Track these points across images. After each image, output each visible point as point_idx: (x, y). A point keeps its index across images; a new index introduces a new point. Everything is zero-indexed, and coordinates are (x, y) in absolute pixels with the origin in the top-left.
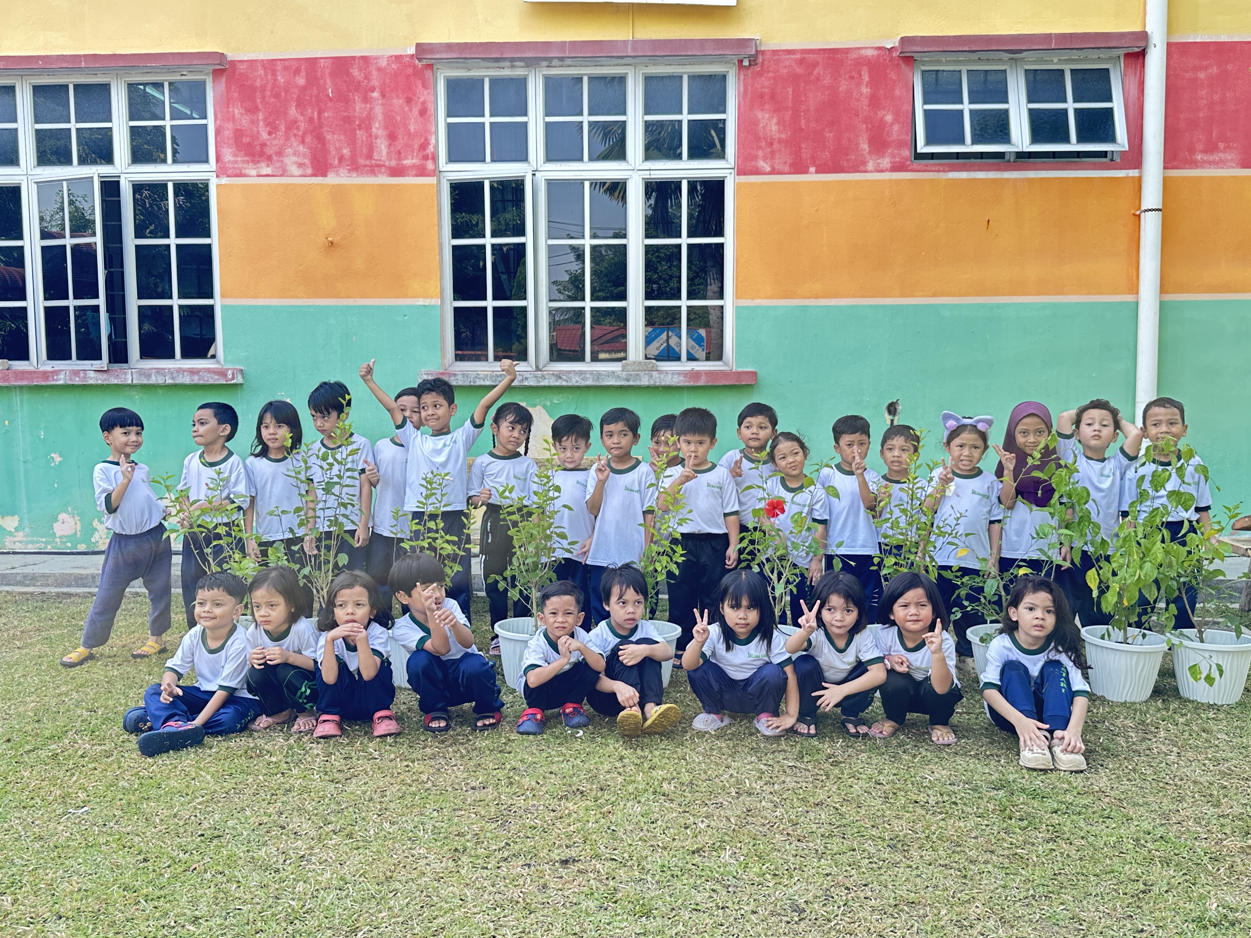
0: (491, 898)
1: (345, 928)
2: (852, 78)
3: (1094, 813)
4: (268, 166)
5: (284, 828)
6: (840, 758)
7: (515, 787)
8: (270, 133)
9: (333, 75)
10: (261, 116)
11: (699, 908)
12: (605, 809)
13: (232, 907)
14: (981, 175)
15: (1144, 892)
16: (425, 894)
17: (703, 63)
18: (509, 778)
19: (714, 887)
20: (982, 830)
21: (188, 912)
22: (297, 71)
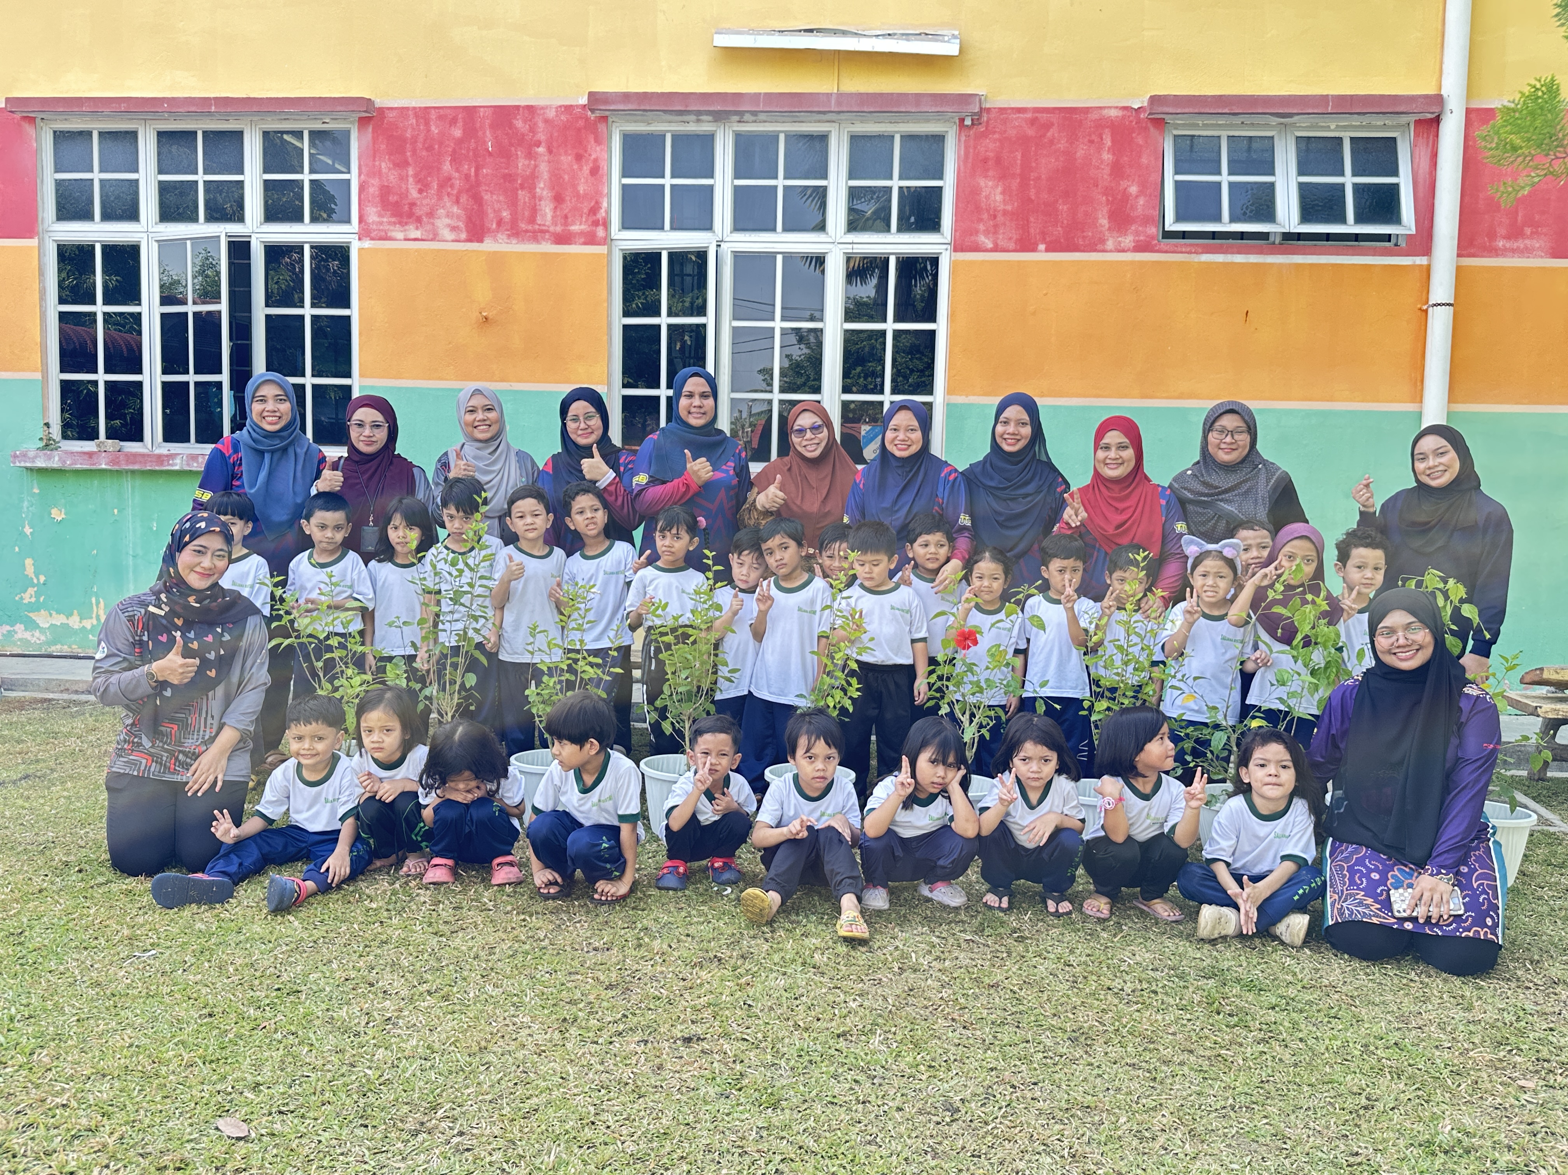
0: (597, 1077)
1: (424, 1104)
2: (1091, 142)
3: (1319, 1011)
4: (417, 228)
5: (372, 985)
6: (1026, 933)
7: (643, 949)
8: (420, 191)
9: (494, 126)
10: (411, 171)
11: (835, 1101)
12: (743, 981)
13: (300, 1073)
14: (1239, 258)
15: (1366, 1108)
16: (521, 1069)
17: (918, 121)
18: (638, 939)
19: (858, 1078)
20: (1183, 1025)
21: (249, 1078)
22: (453, 122)
